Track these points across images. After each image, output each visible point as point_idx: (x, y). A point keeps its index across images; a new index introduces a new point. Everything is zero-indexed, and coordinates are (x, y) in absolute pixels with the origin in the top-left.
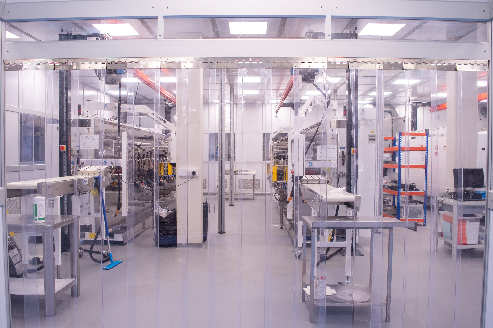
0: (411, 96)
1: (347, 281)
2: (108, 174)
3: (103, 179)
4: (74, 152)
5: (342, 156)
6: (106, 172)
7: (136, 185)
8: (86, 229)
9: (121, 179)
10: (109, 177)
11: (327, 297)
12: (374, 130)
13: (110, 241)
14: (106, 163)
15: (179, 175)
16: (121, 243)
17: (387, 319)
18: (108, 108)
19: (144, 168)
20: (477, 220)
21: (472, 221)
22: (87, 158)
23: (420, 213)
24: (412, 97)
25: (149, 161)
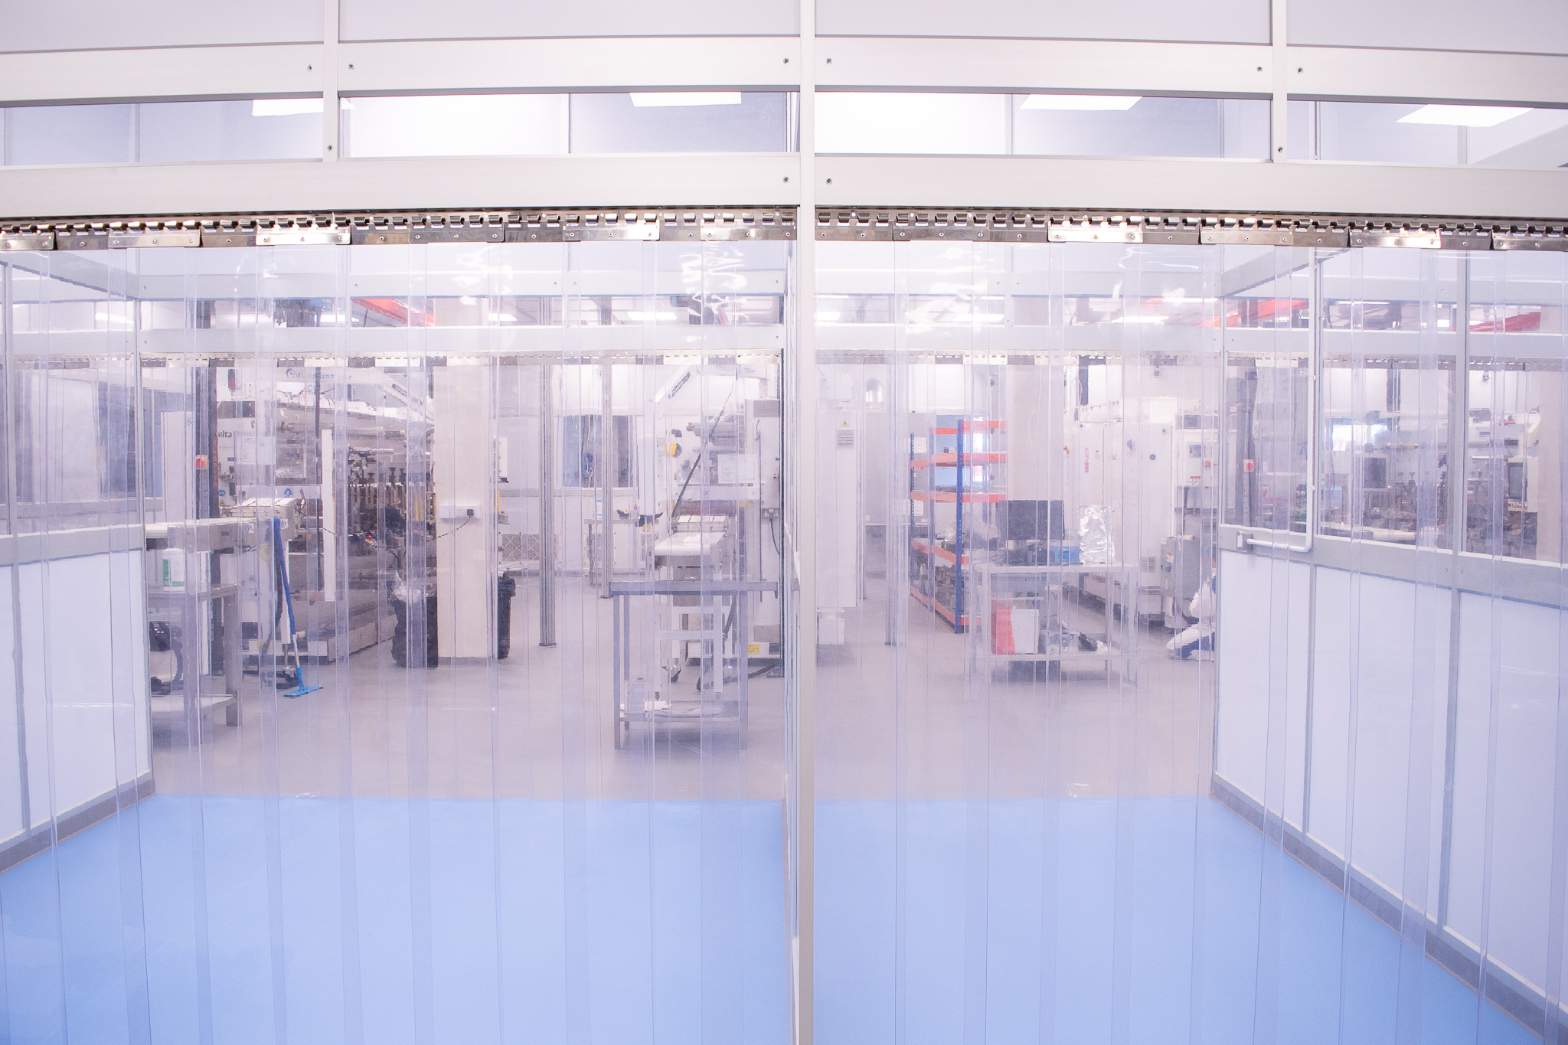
2: (295, 515)
3: (285, 526)
4: (225, 470)
6: (289, 511)
7: (354, 540)
8: (250, 631)
9: (322, 527)
10: (297, 521)
12: (848, 422)
13: (300, 658)
14: (288, 493)
15: (440, 517)
16: (324, 661)
18: (295, 376)
19: (375, 502)
20: (1032, 604)
21: (1024, 605)
22: (251, 484)
25: (388, 487)
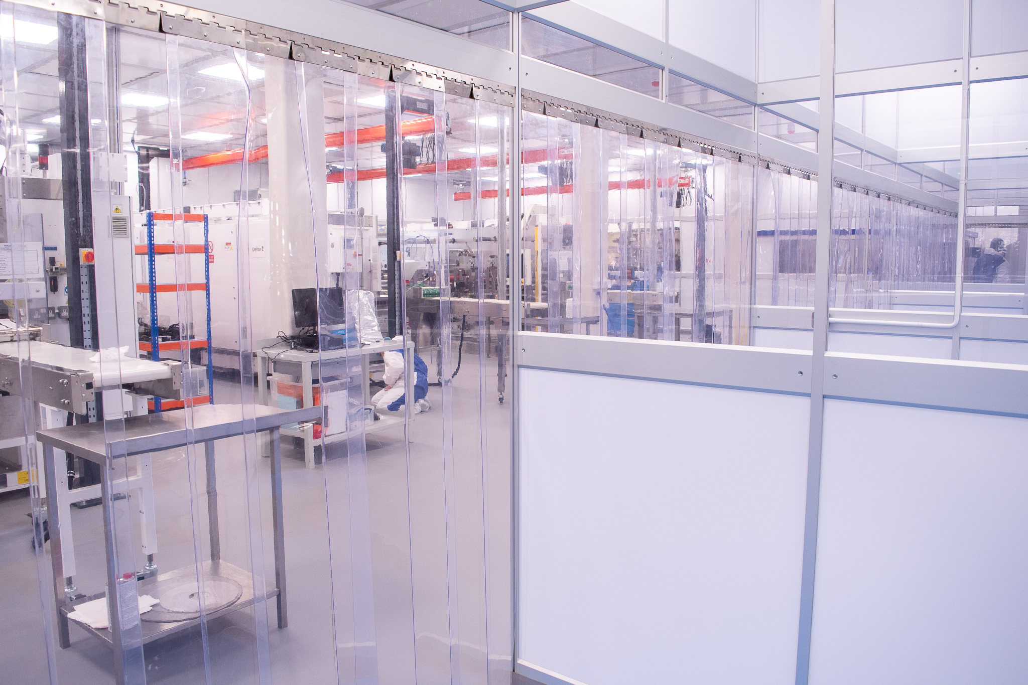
0: (136, 132)
1: (150, 566)
5: (52, 270)
11: (145, 618)
12: (120, 207)
17: (282, 622)
20: (342, 386)
21: (334, 389)
23: (202, 385)
24: (138, 134)
